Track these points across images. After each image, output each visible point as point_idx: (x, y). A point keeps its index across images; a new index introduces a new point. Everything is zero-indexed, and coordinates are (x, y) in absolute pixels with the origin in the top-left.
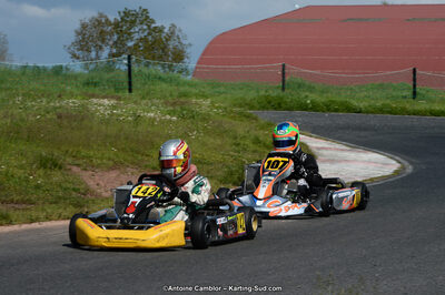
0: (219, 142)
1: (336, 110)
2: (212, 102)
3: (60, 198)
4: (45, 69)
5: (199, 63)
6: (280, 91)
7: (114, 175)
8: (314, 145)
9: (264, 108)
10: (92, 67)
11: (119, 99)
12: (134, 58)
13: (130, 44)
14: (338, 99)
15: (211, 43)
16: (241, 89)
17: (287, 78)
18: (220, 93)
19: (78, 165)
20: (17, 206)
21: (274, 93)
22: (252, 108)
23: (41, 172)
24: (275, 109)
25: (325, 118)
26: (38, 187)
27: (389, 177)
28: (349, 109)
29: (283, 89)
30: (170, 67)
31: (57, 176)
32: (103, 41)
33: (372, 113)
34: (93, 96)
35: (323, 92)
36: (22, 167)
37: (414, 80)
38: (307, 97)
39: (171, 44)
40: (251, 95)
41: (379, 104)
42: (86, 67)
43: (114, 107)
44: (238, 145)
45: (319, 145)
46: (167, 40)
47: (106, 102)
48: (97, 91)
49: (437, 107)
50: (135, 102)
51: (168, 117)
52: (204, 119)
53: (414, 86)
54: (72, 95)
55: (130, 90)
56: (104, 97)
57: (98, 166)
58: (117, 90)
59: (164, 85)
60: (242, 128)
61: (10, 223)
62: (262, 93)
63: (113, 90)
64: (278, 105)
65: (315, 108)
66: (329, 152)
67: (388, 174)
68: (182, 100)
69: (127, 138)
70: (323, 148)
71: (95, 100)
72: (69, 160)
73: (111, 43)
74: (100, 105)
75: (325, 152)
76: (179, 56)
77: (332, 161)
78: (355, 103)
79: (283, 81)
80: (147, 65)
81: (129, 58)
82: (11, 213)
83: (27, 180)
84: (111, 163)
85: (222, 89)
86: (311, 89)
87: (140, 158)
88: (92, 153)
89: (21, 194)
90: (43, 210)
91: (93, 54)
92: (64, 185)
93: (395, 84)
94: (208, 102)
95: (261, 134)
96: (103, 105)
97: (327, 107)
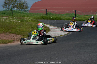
1: (58, 20)
2: (29, 18)
7: (3, 35)
8: (51, 27)
9: (41, 19)
14: (58, 17)
16: (37, 15)
17: (47, 13)
18: (32, 16)
25: (55, 21)
27: (66, 35)
28: (61, 19)
29: (46, 15)
33: (66, 20)
35: (55, 15)
37: (75, 13)
38: (51, 16)
40: (39, 16)
41: (67, 18)
45: (51, 28)
47: (5, 18)
49: (80, 19)
51: (18, 21)
53: (75, 14)
55: (12, 15)
56: (5, 17)
59: (20, 14)
62: (42, 16)
63: (8, 15)
64: (45, 18)
65: (53, 19)
66: (54, 29)
67: (66, 34)
69: (7, 26)
70: (52, 28)
71: (3, 17)
75: (52, 29)
77: (54, 31)
78: (62, 18)
81: (12, 8)
85: (33, 15)
86: (53, 15)
87: (9, 31)
93: (71, 14)
97: (56, 19)
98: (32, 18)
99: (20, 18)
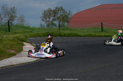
1: (72, 36)
28: (77, 35)
33: (85, 37)
37: (102, 26)
38: (62, 32)
65: (65, 35)
97: (69, 35)
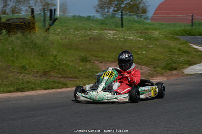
0: (162, 50)
2: (159, 32)
3: (90, 75)
4: (83, 17)
5: (154, 14)
6: (191, 27)
9: (184, 35)
10: (105, 16)
11: (117, 30)
12: (124, 12)
13: (123, 5)
15: (159, 5)
16: (173, 26)
17: (194, 21)
18: (163, 28)
19: (98, 61)
20: (70, 79)
21: (188, 28)
22: (178, 34)
23: (81, 64)
24: (188, 35)
26: (80, 71)
29: (192, 26)
30: (141, 16)
31: (89, 66)
32: (111, 4)
34: (106, 29)
36: (72, 62)
39: (141, 5)
40: (178, 29)
42: (103, 16)
43: (115, 34)
44: (171, 51)
46: (139, 3)
47: (111, 32)
48: (107, 27)
50: (124, 32)
51: (139, 39)
52: (155, 40)
54: (95, 29)
55: (122, 27)
57: (107, 61)
58: (116, 27)
59: (137, 24)
60: (172, 44)
61: (67, 87)
62: (183, 28)
63: (114, 26)
64: (190, 33)
68: (146, 31)
71: (106, 31)
72: (94, 58)
73: (114, 5)
74: (109, 33)
76: (145, 11)
79: (192, 22)
80: (130, 15)
81: (122, 12)
82: (67, 82)
83: (75, 67)
84: (113, 60)
85: (164, 26)
88: (104, 55)
89: (72, 74)
90: (82, 81)
91: (106, 10)
92: (92, 70)
94: (158, 32)
95: (182, 47)
96: (109, 34)
98: (164, 33)
99: (141, 33)
